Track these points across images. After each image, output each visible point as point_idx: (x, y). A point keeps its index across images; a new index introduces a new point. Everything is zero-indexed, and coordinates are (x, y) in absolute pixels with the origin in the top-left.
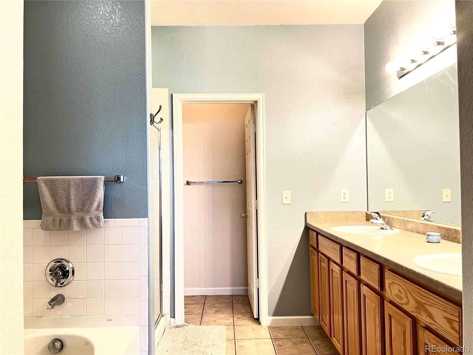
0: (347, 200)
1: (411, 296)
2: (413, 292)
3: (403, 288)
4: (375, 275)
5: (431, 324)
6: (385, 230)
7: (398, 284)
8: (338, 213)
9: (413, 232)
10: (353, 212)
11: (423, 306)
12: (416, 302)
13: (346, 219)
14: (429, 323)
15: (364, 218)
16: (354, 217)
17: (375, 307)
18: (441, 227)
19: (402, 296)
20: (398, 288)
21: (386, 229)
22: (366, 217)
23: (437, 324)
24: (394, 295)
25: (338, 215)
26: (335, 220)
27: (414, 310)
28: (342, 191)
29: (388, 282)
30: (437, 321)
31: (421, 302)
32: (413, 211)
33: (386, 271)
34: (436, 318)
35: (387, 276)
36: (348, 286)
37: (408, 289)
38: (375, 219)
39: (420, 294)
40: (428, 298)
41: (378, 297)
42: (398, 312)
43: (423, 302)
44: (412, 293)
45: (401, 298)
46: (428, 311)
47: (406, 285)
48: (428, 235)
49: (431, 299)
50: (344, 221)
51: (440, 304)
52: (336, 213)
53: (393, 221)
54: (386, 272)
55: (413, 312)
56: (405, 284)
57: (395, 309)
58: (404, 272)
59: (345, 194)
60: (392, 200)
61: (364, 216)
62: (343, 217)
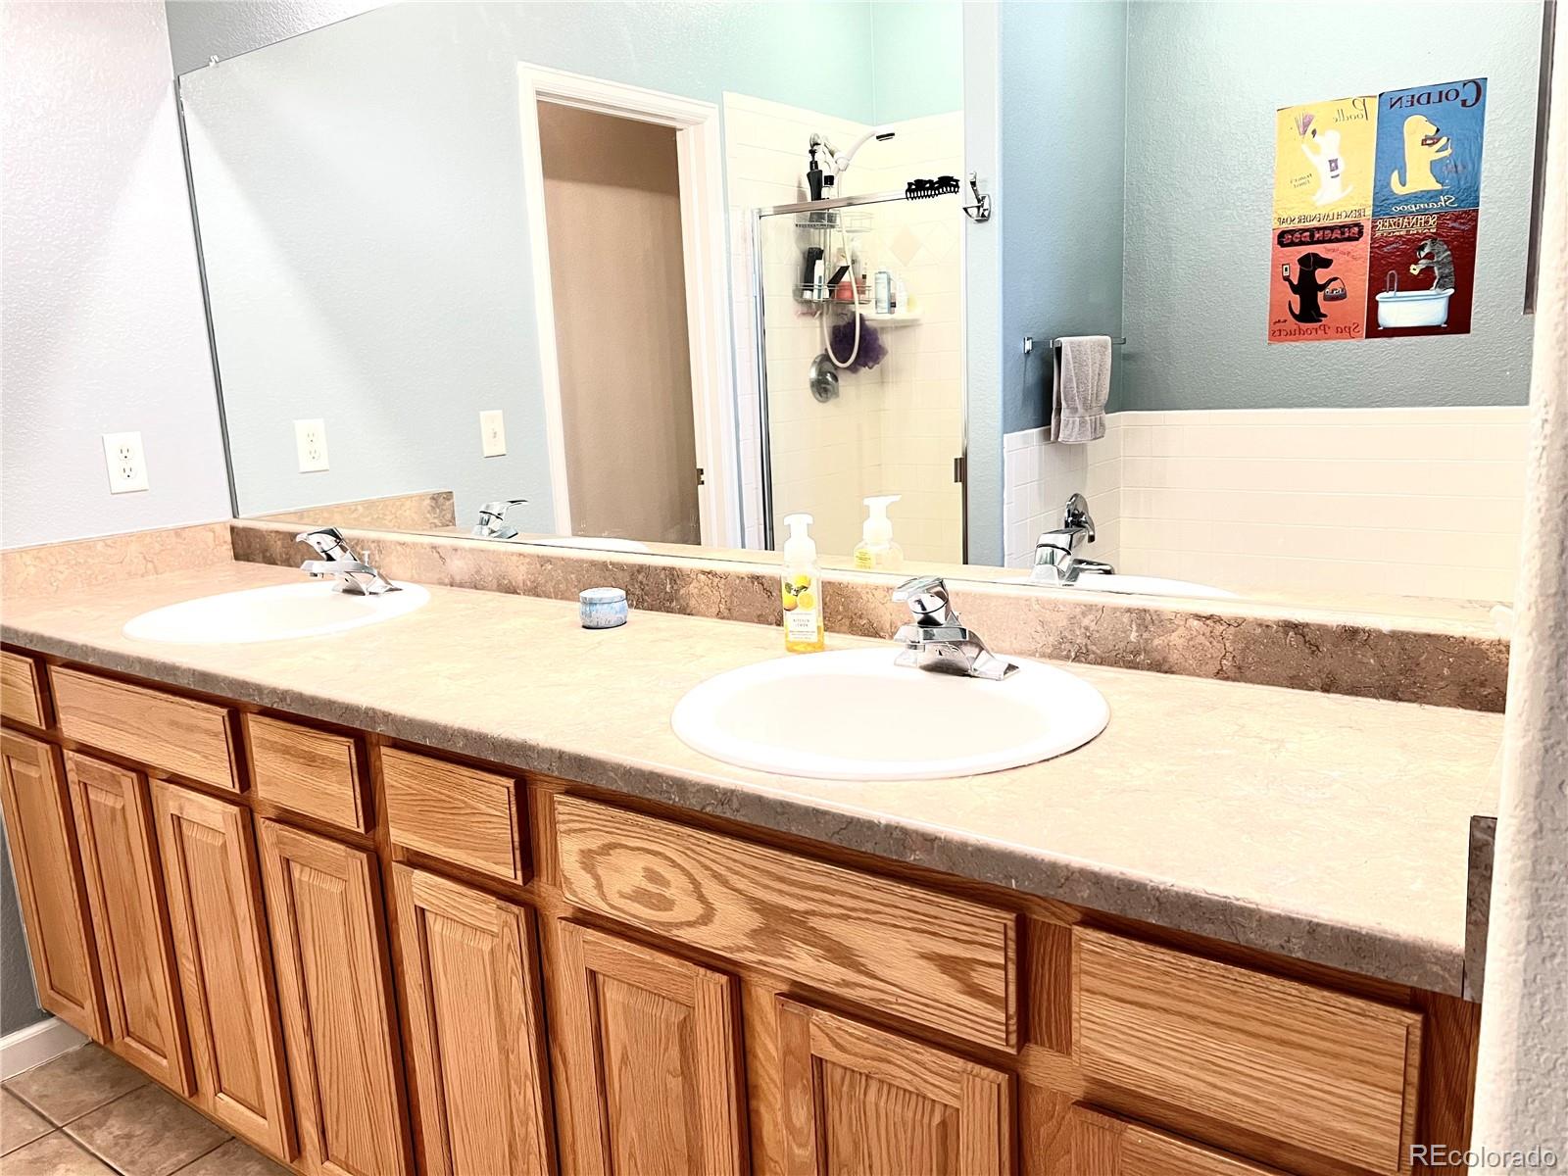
0: (140, 481)
1: (725, 890)
2: (737, 873)
3: (673, 861)
4: (489, 825)
5: (846, 984)
6: (368, 597)
7: (638, 849)
8: (109, 542)
9: (483, 588)
10: (178, 532)
11: (802, 924)
12: (756, 910)
13: (150, 565)
14: (837, 984)
15: (227, 551)
16: (183, 553)
17: (492, 951)
18: (611, 563)
19: (667, 895)
20: (642, 864)
21: (370, 593)
22: (233, 543)
23: (882, 980)
24: (617, 895)
25: (110, 551)
26: (100, 578)
27: (751, 944)
28: (114, 442)
29: (576, 848)
30: (879, 973)
31: (787, 908)
32: (399, 499)
33: (560, 803)
34: (881, 962)
35: (564, 822)
36: (305, 878)
37: (708, 863)
38: (322, 559)
39: (781, 879)
40: (825, 890)
41: (515, 909)
42: (648, 958)
43: (801, 906)
44: (734, 879)
45: (666, 904)
46: (827, 938)
47: (693, 850)
48: (591, 603)
49: (843, 893)
50: (142, 576)
51: (896, 907)
52: (100, 546)
53: (380, 551)
54: (560, 808)
55: (739, 949)
56: (688, 849)
57: (623, 946)
58: (693, 803)
59: (125, 453)
60: (323, 464)
61: (225, 542)
62: (136, 560)
